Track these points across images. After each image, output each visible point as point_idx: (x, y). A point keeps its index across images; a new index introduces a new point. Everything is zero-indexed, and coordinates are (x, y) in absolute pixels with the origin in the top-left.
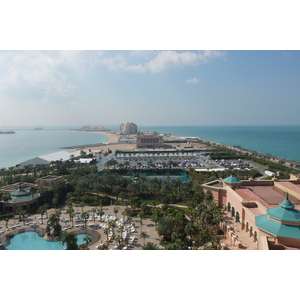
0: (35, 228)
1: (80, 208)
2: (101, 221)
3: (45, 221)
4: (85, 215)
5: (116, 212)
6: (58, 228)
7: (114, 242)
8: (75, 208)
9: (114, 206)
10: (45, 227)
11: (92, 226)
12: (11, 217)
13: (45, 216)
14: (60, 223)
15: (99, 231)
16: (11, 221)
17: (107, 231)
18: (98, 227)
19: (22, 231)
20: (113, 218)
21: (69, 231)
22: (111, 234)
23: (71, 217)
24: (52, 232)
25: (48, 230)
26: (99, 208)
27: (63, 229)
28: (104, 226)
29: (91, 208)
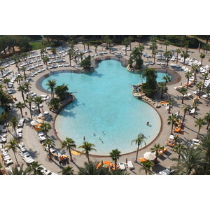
0: (119, 58)
1: (164, 47)
2: (184, 64)
3: (129, 53)
4: (168, 55)
5: (203, 57)
6: (140, 62)
7: (195, 87)
8: (159, 46)
9: (202, 51)
10: (128, 58)
11: (174, 67)
12: (100, 44)
13: (128, 48)
14: (143, 58)
15: (180, 73)
16: (99, 48)
17: (188, 76)
18: (179, 69)
19: (108, 58)
20: (197, 63)
21: (150, 67)
22: (192, 79)
23: (154, 53)
24: (134, 64)
25: (131, 62)
26: (184, 49)
27: (145, 64)
28: (187, 69)
29: (175, 48)
